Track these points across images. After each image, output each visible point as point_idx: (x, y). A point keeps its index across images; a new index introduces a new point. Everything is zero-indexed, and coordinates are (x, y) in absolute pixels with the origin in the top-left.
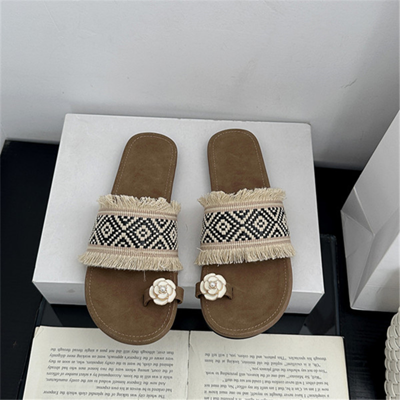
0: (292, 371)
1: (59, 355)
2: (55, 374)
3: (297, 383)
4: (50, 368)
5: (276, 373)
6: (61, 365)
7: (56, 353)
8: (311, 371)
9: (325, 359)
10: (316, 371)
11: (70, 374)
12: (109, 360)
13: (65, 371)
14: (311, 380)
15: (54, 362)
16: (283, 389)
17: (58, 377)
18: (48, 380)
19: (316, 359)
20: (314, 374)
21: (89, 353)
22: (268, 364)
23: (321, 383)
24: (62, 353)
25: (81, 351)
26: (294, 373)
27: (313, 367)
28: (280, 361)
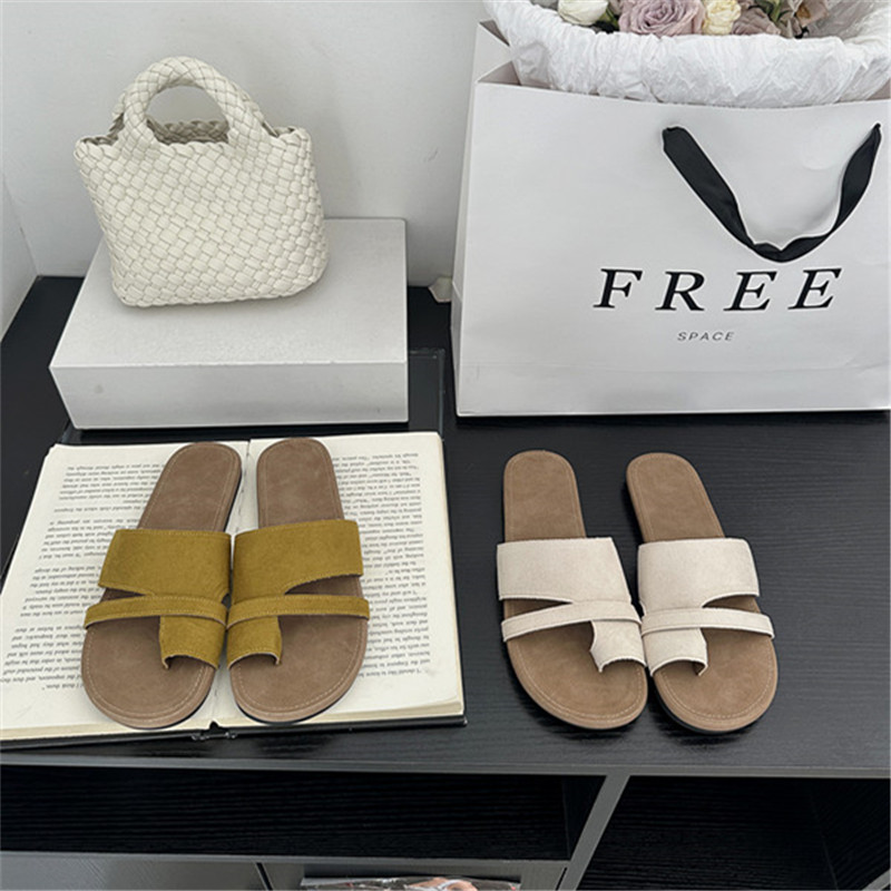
0: (375, 470)
1: (78, 474)
2: (71, 493)
3: (381, 481)
4: (65, 487)
5: (356, 473)
6: (79, 483)
7: (75, 471)
8: (399, 468)
9: (416, 455)
10: (405, 468)
11: (89, 491)
12: (142, 475)
13: (84, 489)
14: (399, 477)
15: (71, 481)
16: (363, 488)
17: (74, 495)
18: (61, 498)
19: (406, 455)
20: (403, 471)
21: (117, 470)
22: (346, 465)
23: (411, 479)
24: (81, 471)
25: (107, 468)
26: (379, 472)
27: (402, 465)
28: (362, 461)
